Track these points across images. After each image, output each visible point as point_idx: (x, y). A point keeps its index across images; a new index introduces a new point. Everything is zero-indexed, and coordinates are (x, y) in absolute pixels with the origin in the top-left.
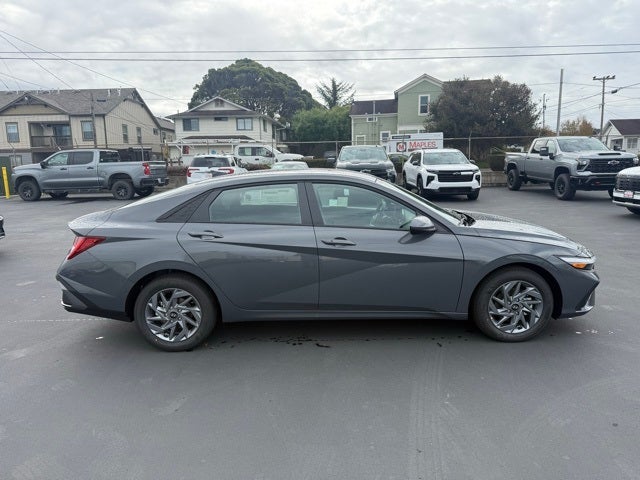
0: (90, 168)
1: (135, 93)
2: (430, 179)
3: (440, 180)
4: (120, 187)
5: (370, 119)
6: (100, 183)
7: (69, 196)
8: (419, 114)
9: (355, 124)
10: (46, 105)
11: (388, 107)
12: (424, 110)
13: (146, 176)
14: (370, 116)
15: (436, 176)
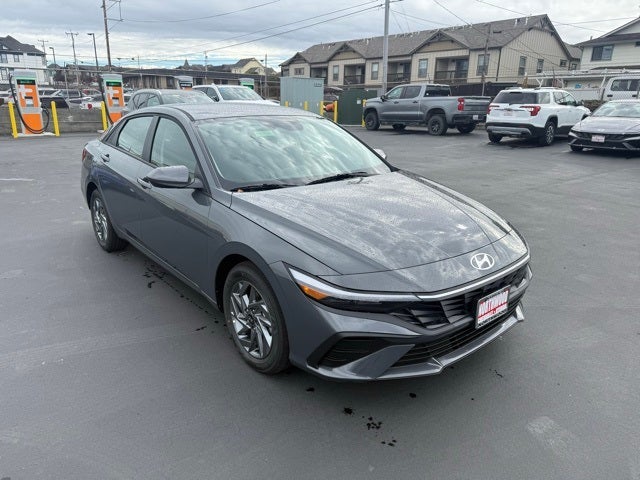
0: (415, 102)
1: (545, 19)
4: (436, 122)
6: (420, 117)
7: (407, 128)
10: (452, 41)
13: (460, 112)
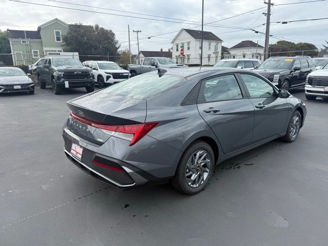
2: (108, 78)
3: (114, 78)
5: (23, 42)
8: (56, 41)
9: (13, 45)
11: (35, 35)
12: (58, 39)
14: (24, 40)
15: (111, 76)
